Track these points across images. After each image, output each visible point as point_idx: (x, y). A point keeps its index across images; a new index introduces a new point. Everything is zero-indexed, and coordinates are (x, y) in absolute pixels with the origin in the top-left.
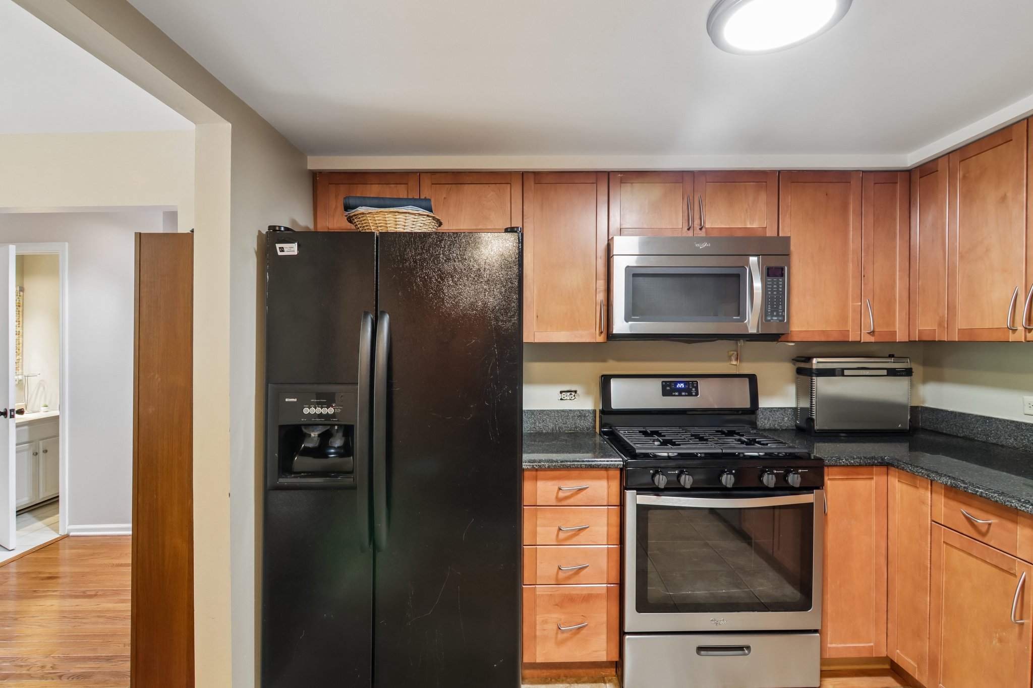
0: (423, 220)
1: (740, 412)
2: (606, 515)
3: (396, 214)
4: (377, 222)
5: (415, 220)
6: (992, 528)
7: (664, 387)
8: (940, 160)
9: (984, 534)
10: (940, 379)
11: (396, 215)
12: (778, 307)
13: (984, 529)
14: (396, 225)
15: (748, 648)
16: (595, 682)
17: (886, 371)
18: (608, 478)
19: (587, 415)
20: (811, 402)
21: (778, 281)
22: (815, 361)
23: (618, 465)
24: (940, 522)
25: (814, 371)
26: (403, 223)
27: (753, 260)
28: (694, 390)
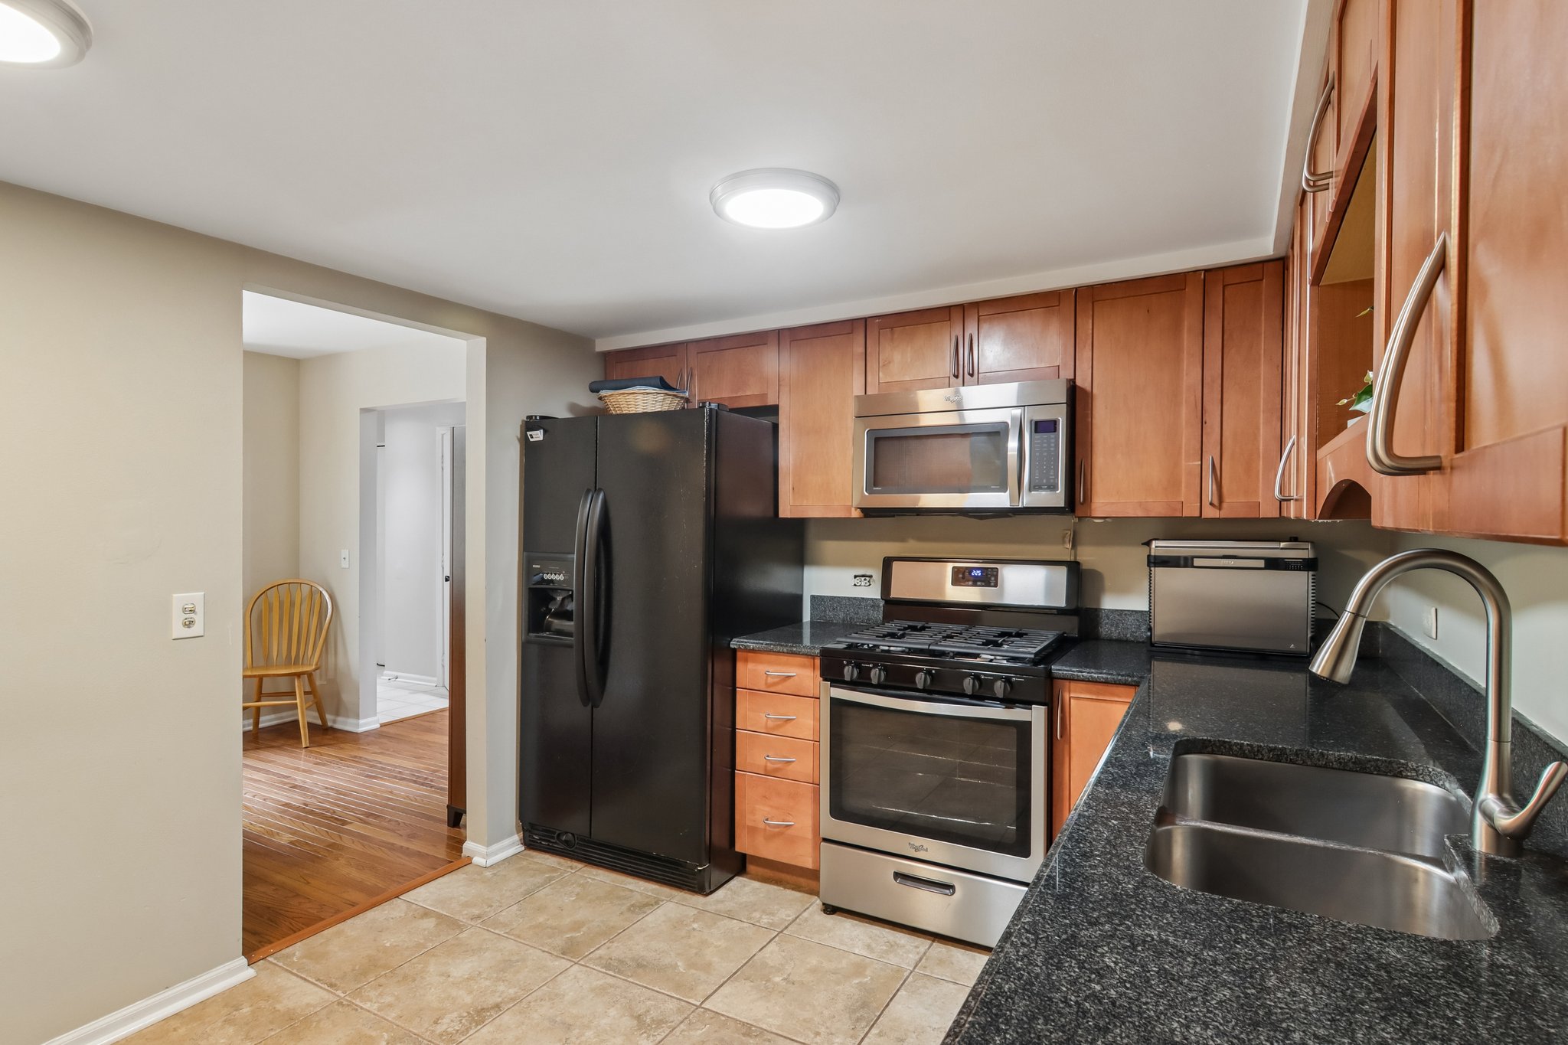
1: (1055, 612)
7: (956, 574)
12: (1048, 473)
15: (952, 887)
17: (1263, 561)
18: (814, 668)
21: (1049, 439)
22: (1154, 544)
25: (1152, 560)
27: (1016, 412)
28: (993, 579)
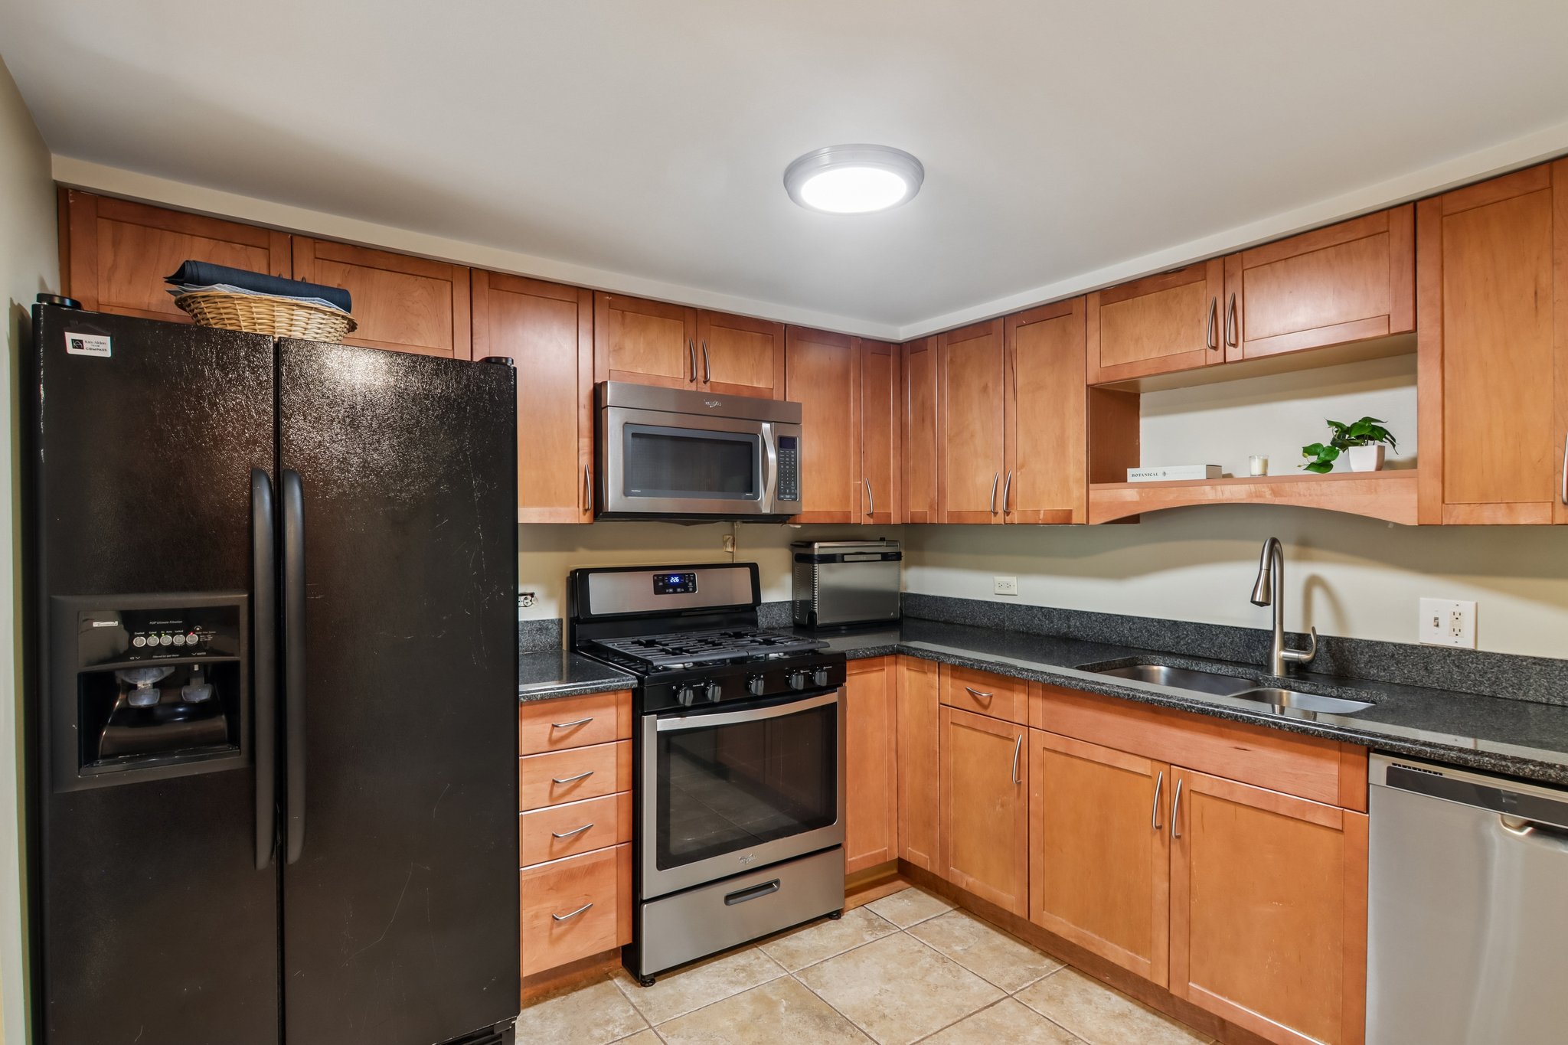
0: (335, 324)
1: (740, 610)
2: (615, 754)
3: (295, 308)
4: (255, 316)
5: (324, 322)
6: (993, 699)
7: (656, 582)
8: (929, 339)
9: (986, 707)
10: (921, 563)
11: (293, 310)
12: (790, 484)
13: (986, 702)
14: (291, 325)
15: (777, 882)
16: (598, 982)
17: (880, 555)
18: (617, 705)
19: (550, 626)
20: (813, 595)
21: (790, 454)
22: (816, 545)
23: (632, 685)
24: (947, 704)
25: (816, 558)
26: (304, 325)
27: (766, 426)
28: (690, 584)
